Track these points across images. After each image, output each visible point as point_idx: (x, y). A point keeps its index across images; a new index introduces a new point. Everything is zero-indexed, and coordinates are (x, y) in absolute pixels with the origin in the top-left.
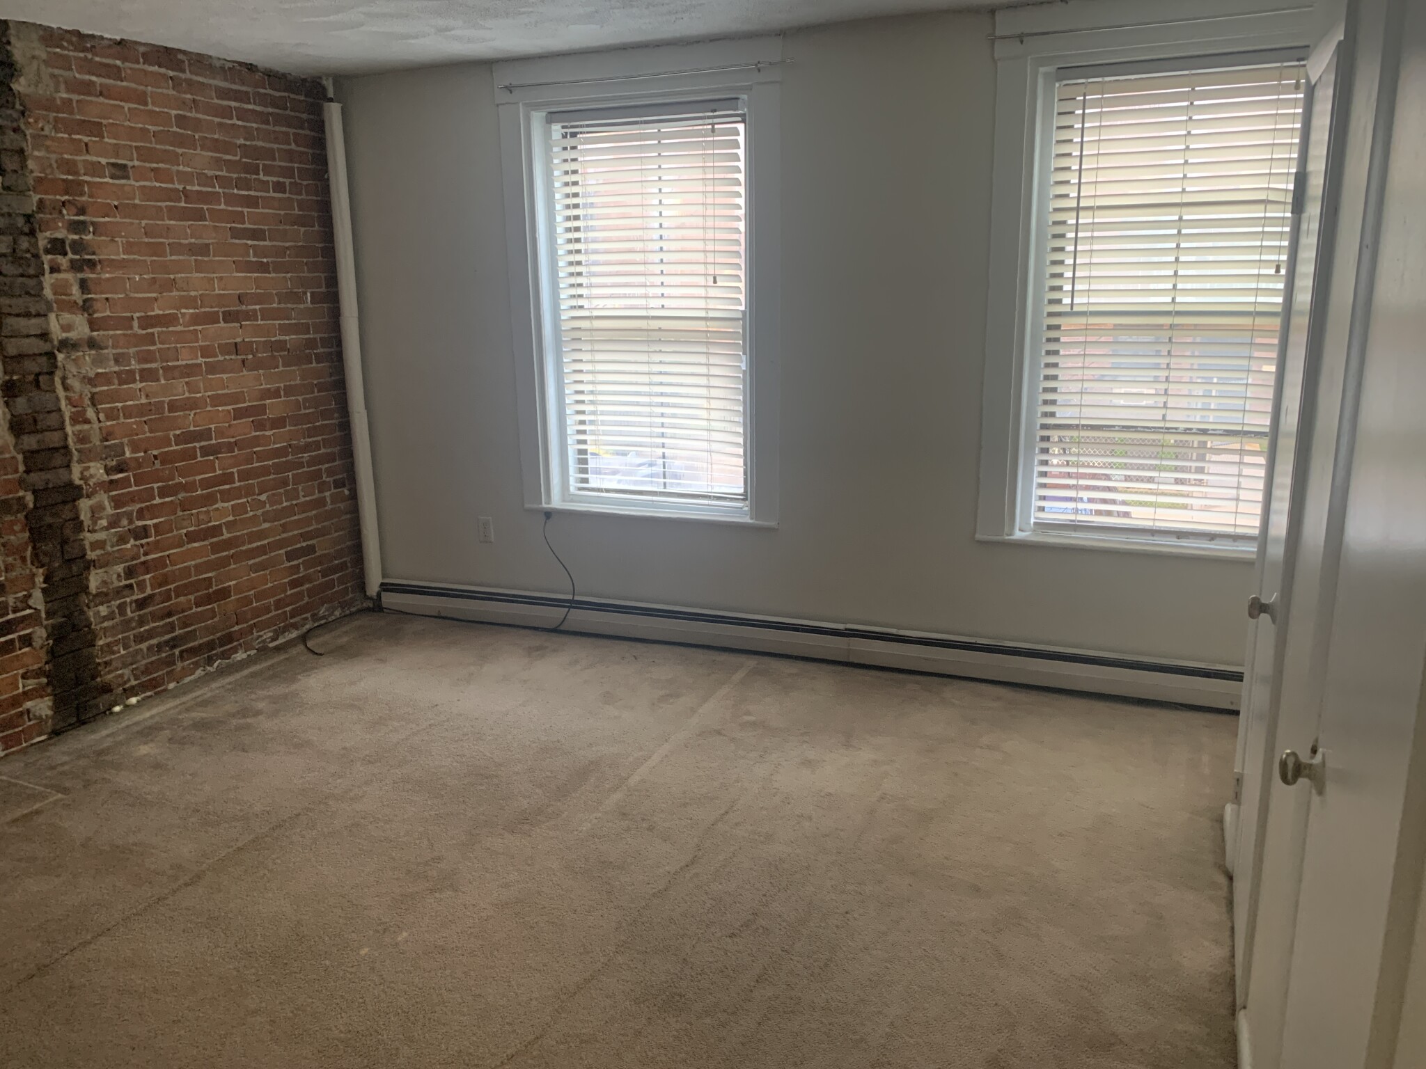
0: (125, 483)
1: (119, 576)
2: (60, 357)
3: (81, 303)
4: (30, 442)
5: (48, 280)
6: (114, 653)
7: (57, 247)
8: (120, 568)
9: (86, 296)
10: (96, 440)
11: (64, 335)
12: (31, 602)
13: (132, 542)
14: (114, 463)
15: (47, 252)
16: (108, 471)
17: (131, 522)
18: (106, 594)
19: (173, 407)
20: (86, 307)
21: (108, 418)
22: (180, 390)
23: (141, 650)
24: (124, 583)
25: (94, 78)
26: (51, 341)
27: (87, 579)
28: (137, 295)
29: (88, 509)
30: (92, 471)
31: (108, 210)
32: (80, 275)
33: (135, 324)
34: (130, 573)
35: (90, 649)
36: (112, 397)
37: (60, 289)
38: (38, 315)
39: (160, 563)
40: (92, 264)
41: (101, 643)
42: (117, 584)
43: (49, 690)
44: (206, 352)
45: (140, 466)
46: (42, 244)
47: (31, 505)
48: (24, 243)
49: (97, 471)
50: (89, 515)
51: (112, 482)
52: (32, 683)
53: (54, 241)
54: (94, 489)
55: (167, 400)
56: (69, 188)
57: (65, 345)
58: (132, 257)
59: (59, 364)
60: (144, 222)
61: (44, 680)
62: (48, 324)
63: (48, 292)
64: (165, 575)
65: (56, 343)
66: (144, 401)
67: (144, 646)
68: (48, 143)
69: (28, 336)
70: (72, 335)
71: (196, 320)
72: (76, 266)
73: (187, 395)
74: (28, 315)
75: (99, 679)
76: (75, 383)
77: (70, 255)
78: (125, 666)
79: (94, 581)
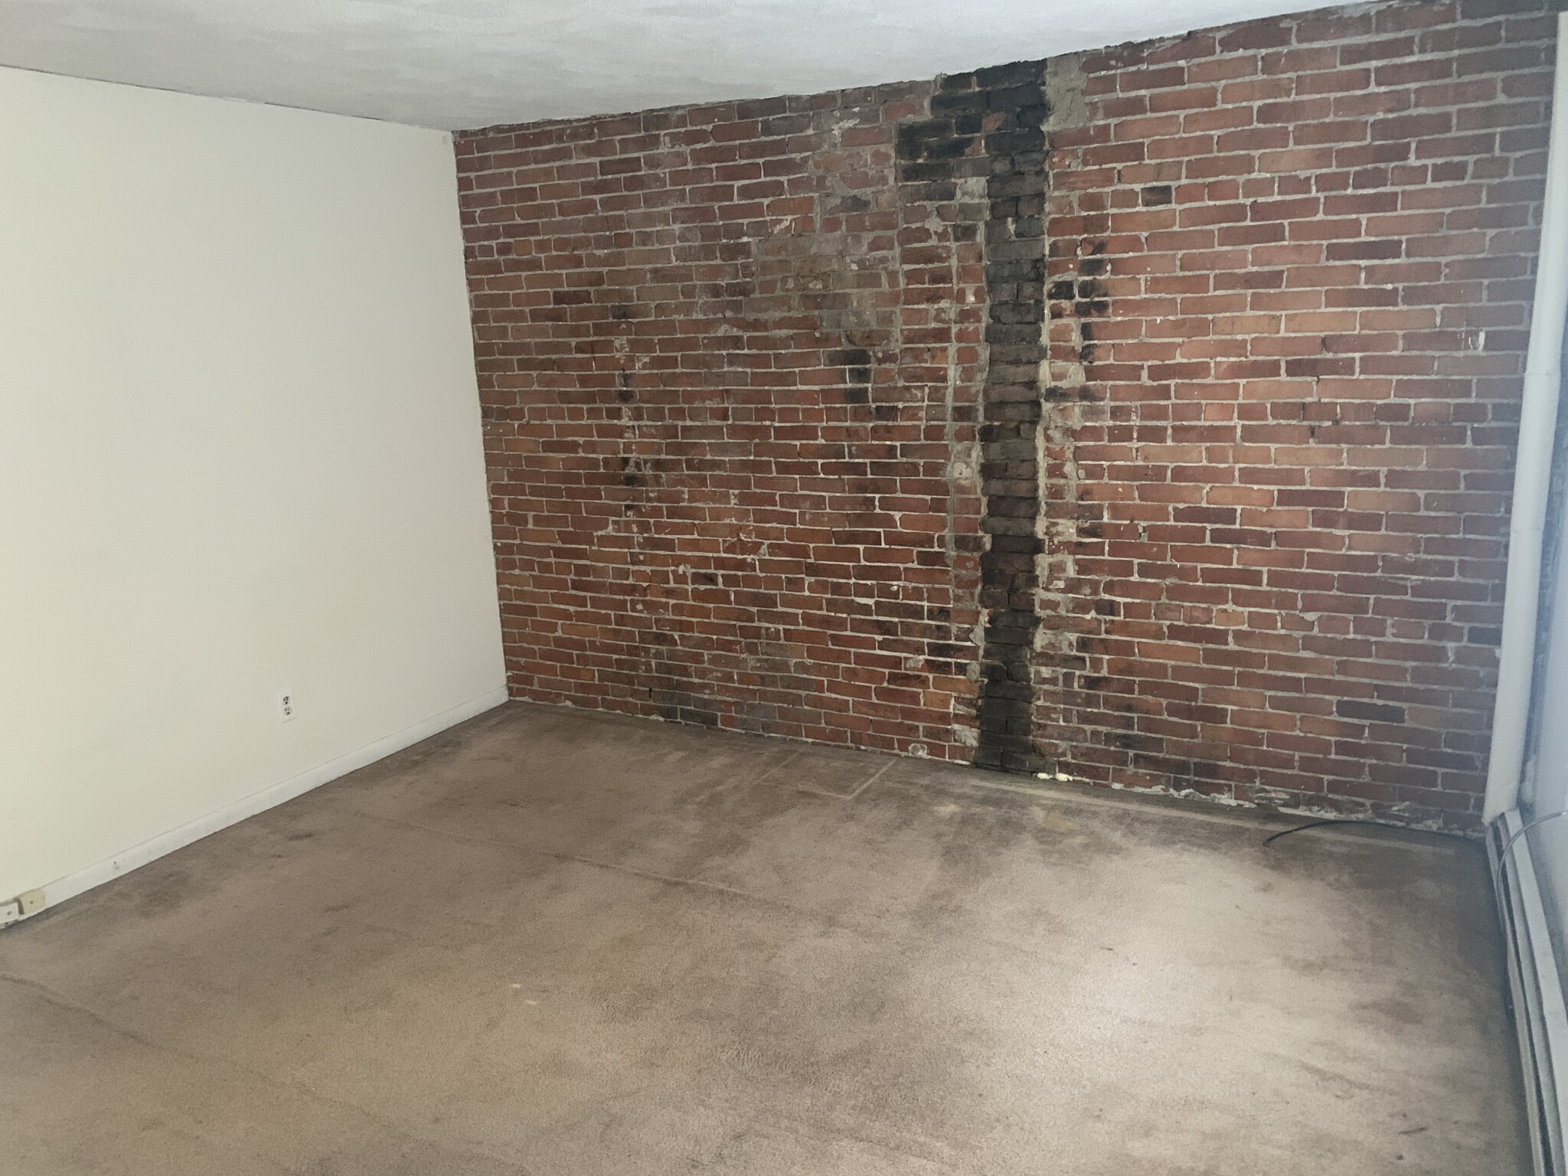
0: (1098, 549)
1: (1071, 644)
2: (1047, 406)
3: (1079, 349)
4: (997, 487)
5: (1047, 326)
6: (1053, 720)
7: (1063, 290)
8: (1073, 637)
9: (1087, 343)
10: (1070, 498)
11: (1053, 384)
12: (971, 636)
13: (1093, 614)
14: (1087, 525)
15: (1051, 296)
16: (1081, 532)
17: (1095, 592)
18: (1052, 657)
19: (1179, 474)
20: (1086, 354)
21: (1088, 476)
22: (1198, 456)
23: (1084, 731)
24: (1074, 653)
25: (1143, 92)
26: (1038, 389)
27: (1033, 635)
28: (1153, 340)
29: (1046, 566)
30: (1060, 528)
31: (1134, 244)
32: (1083, 320)
33: (1145, 374)
34: (1083, 645)
35: (1026, 705)
36: (1098, 454)
37: (1057, 334)
38: (1029, 362)
39: (1126, 648)
40: (1101, 308)
41: (1039, 703)
42: (1066, 650)
43: (978, 724)
44: (1245, 412)
45: (1120, 535)
46: (1048, 287)
47: (988, 547)
48: (1028, 289)
49: (1068, 529)
50: (1046, 572)
51: (1080, 544)
52: (962, 710)
53: (1059, 285)
54: (1058, 547)
55: (1172, 465)
56: (1088, 225)
57: (1054, 394)
58: (1157, 296)
59: (1044, 413)
60: (1180, 253)
61: (974, 712)
62: (1037, 372)
63: (1045, 340)
64: (1131, 664)
65: (1043, 391)
66: (1140, 463)
67: (1088, 728)
68: (1072, 179)
69: (1013, 384)
70: (1064, 384)
71: (1238, 370)
72: (1081, 310)
73: (1205, 463)
74: (1017, 362)
75: (1031, 737)
76: (1056, 435)
77: (1078, 299)
78: (1061, 737)
79: (1041, 639)
